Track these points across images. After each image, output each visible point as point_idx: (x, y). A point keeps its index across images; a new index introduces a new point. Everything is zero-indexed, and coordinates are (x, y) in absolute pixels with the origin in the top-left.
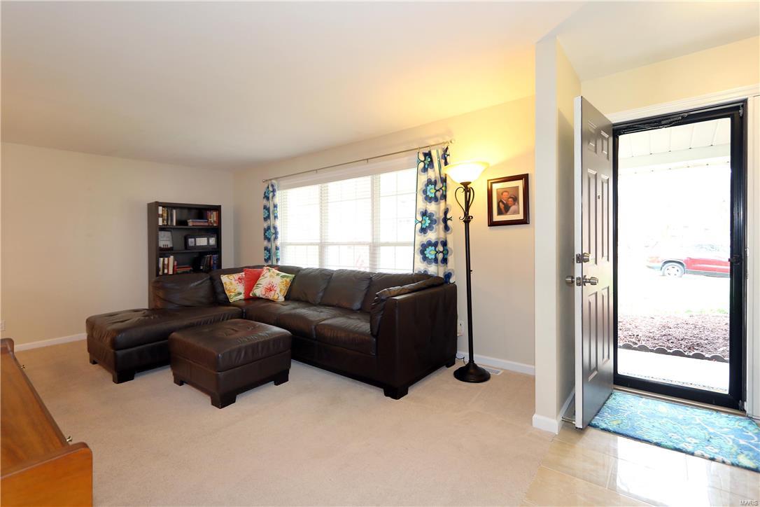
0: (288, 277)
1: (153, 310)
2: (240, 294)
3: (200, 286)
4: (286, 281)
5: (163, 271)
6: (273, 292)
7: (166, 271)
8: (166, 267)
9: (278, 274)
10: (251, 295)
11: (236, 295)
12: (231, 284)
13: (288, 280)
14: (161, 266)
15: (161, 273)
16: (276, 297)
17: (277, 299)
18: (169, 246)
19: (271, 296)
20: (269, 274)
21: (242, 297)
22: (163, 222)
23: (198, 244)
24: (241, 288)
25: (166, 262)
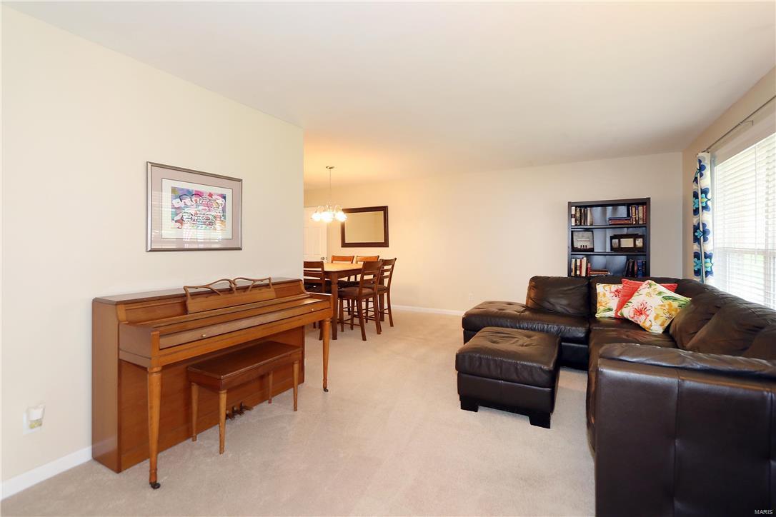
0: (675, 299)
1: (527, 308)
2: (610, 310)
3: (569, 292)
4: (670, 305)
5: (576, 272)
6: (643, 317)
7: (578, 273)
8: (578, 268)
9: (660, 293)
10: (619, 314)
11: (604, 311)
12: (604, 295)
13: (675, 304)
14: (573, 267)
15: (573, 274)
16: (647, 325)
17: (649, 329)
18: (588, 247)
19: (641, 320)
20: (647, 290)
21: (612, 314)
22: (576, 222)
23: (622, 246)
24: (614, 303)
25: (578, 264)
